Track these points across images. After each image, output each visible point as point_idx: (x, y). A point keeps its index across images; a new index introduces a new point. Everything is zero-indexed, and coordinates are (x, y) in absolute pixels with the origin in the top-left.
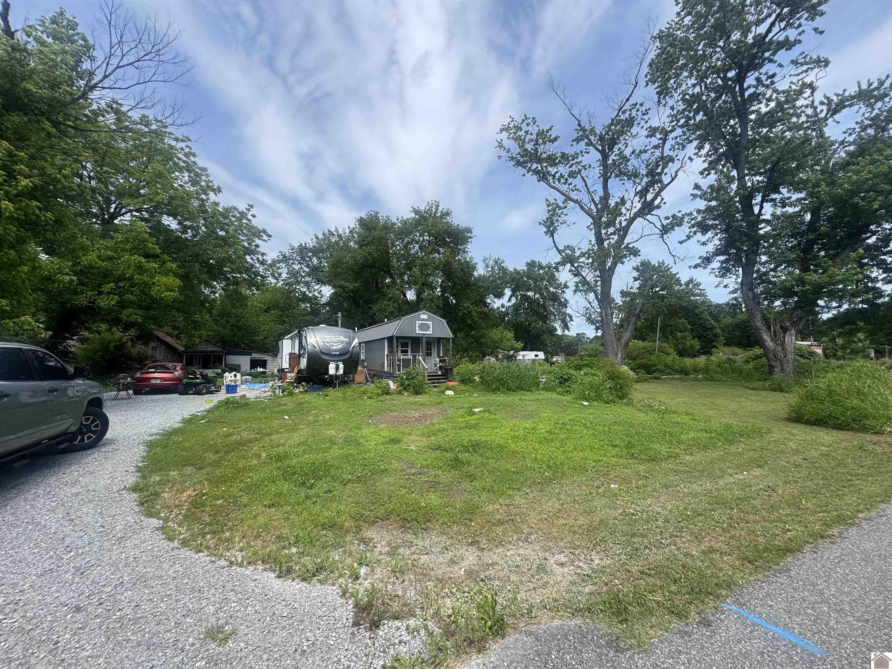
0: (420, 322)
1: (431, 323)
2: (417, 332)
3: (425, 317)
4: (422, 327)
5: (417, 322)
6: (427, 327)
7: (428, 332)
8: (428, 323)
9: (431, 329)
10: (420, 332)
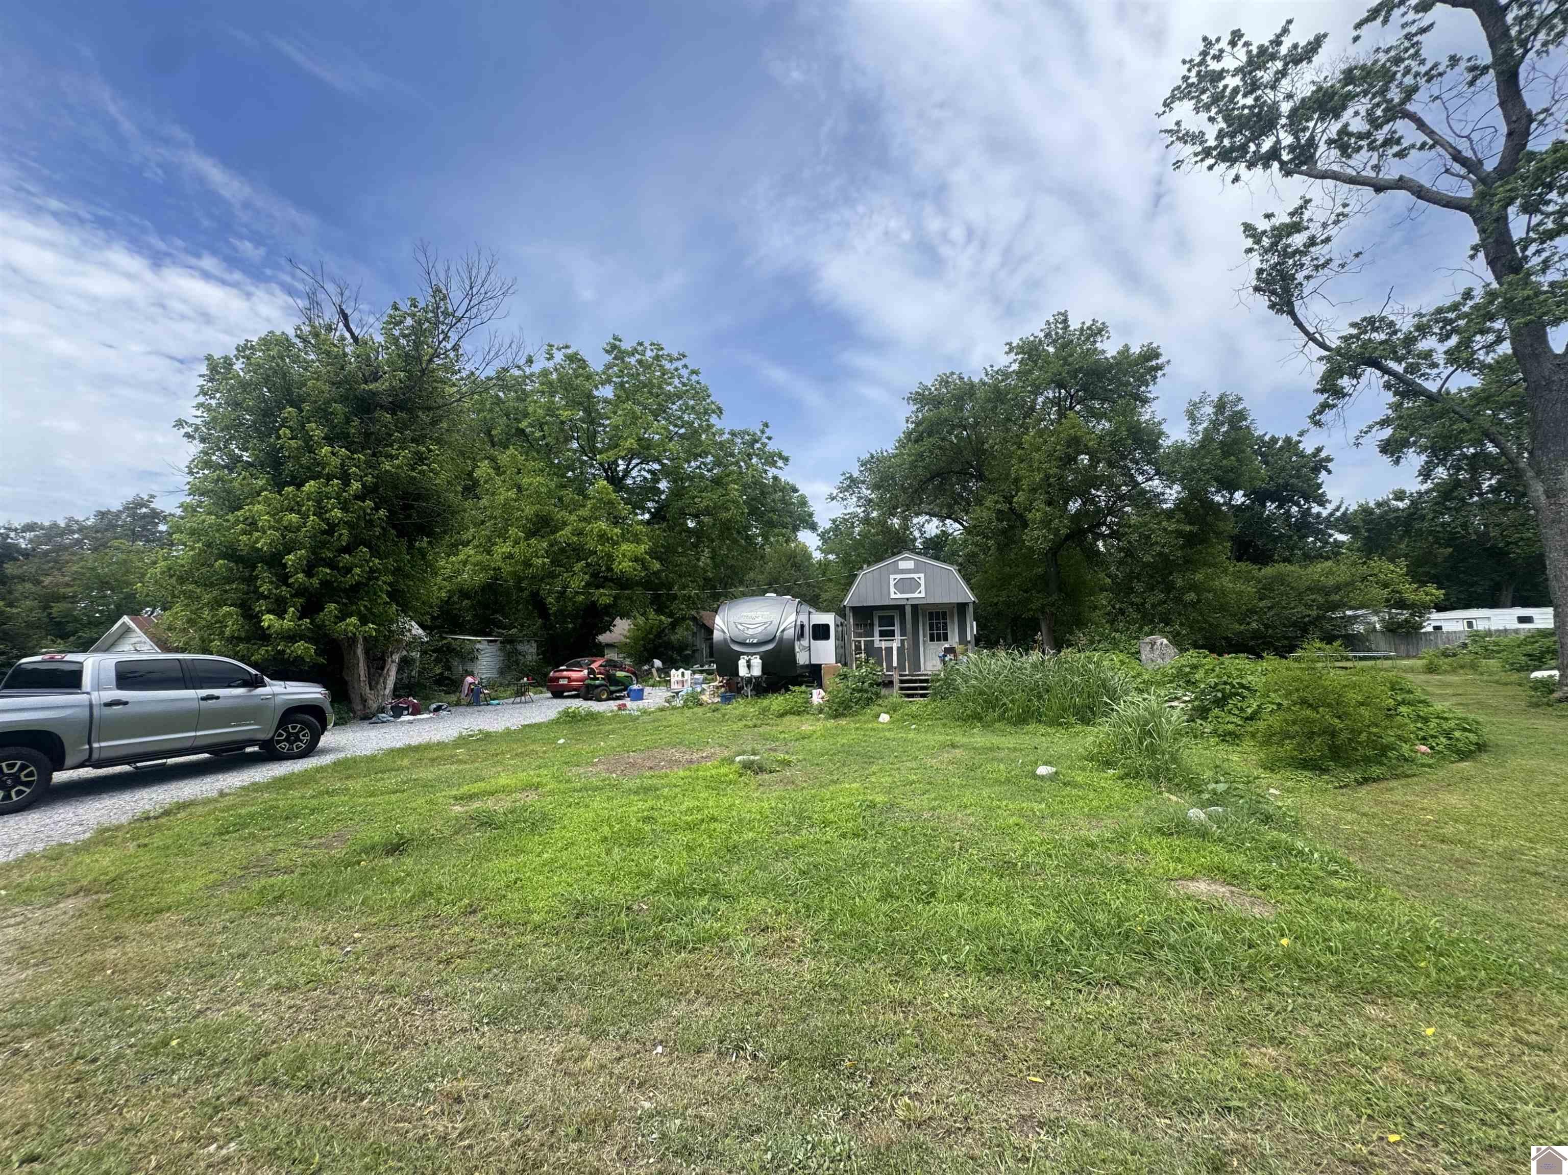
0: (899, 576)
1: (922, 575)
2: (893, 596)
3: (910, 565)
4: (902, 586)
5: (892, 577)
6: (912, 585)
7: (916, 595)
8: (915, 576)
9: (922, 588)
10: (899, 596)
